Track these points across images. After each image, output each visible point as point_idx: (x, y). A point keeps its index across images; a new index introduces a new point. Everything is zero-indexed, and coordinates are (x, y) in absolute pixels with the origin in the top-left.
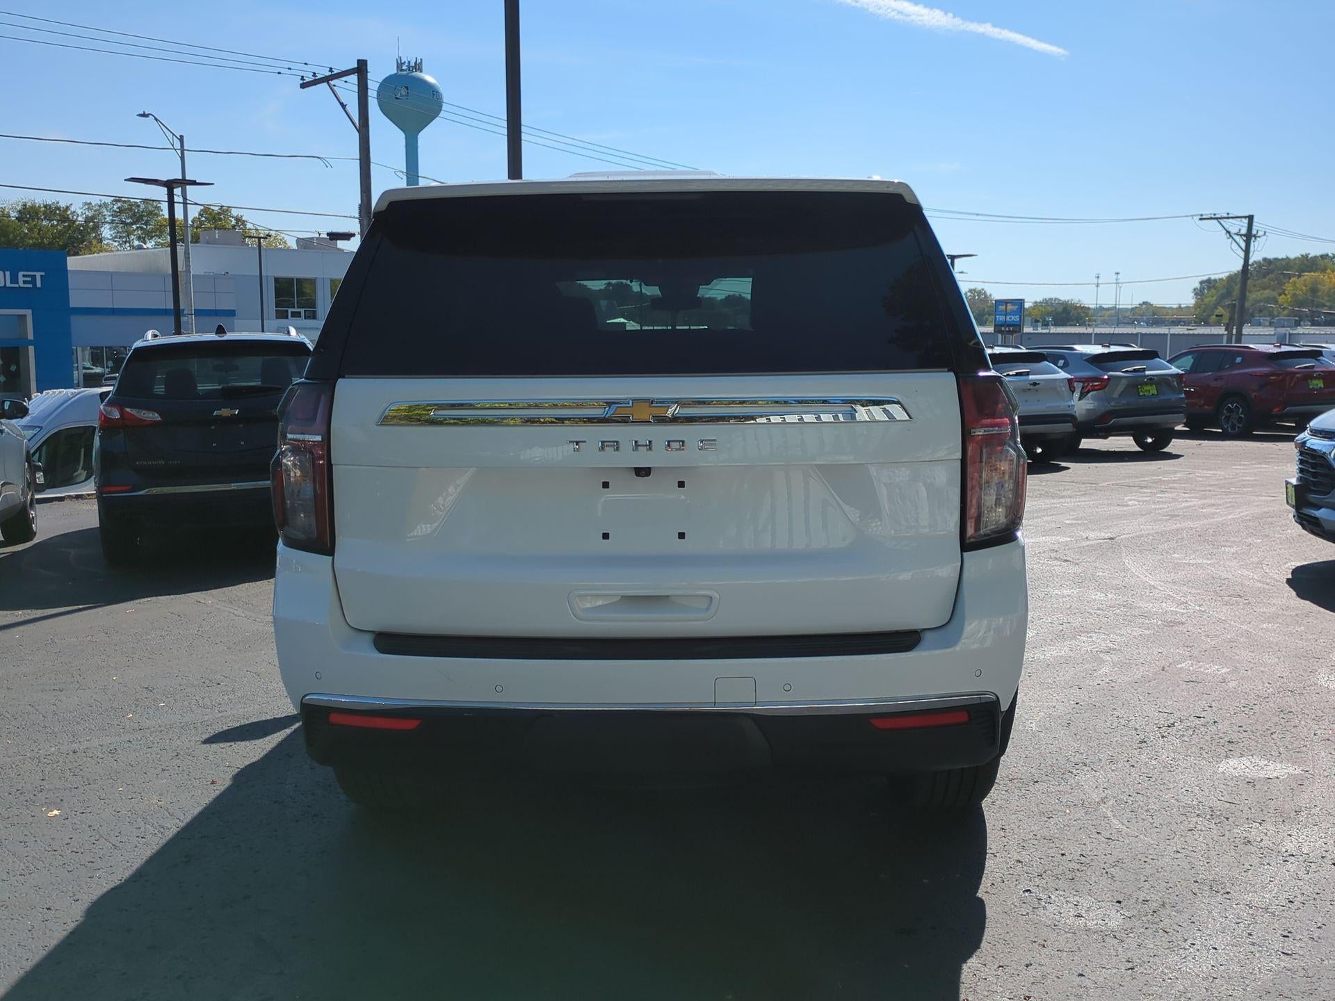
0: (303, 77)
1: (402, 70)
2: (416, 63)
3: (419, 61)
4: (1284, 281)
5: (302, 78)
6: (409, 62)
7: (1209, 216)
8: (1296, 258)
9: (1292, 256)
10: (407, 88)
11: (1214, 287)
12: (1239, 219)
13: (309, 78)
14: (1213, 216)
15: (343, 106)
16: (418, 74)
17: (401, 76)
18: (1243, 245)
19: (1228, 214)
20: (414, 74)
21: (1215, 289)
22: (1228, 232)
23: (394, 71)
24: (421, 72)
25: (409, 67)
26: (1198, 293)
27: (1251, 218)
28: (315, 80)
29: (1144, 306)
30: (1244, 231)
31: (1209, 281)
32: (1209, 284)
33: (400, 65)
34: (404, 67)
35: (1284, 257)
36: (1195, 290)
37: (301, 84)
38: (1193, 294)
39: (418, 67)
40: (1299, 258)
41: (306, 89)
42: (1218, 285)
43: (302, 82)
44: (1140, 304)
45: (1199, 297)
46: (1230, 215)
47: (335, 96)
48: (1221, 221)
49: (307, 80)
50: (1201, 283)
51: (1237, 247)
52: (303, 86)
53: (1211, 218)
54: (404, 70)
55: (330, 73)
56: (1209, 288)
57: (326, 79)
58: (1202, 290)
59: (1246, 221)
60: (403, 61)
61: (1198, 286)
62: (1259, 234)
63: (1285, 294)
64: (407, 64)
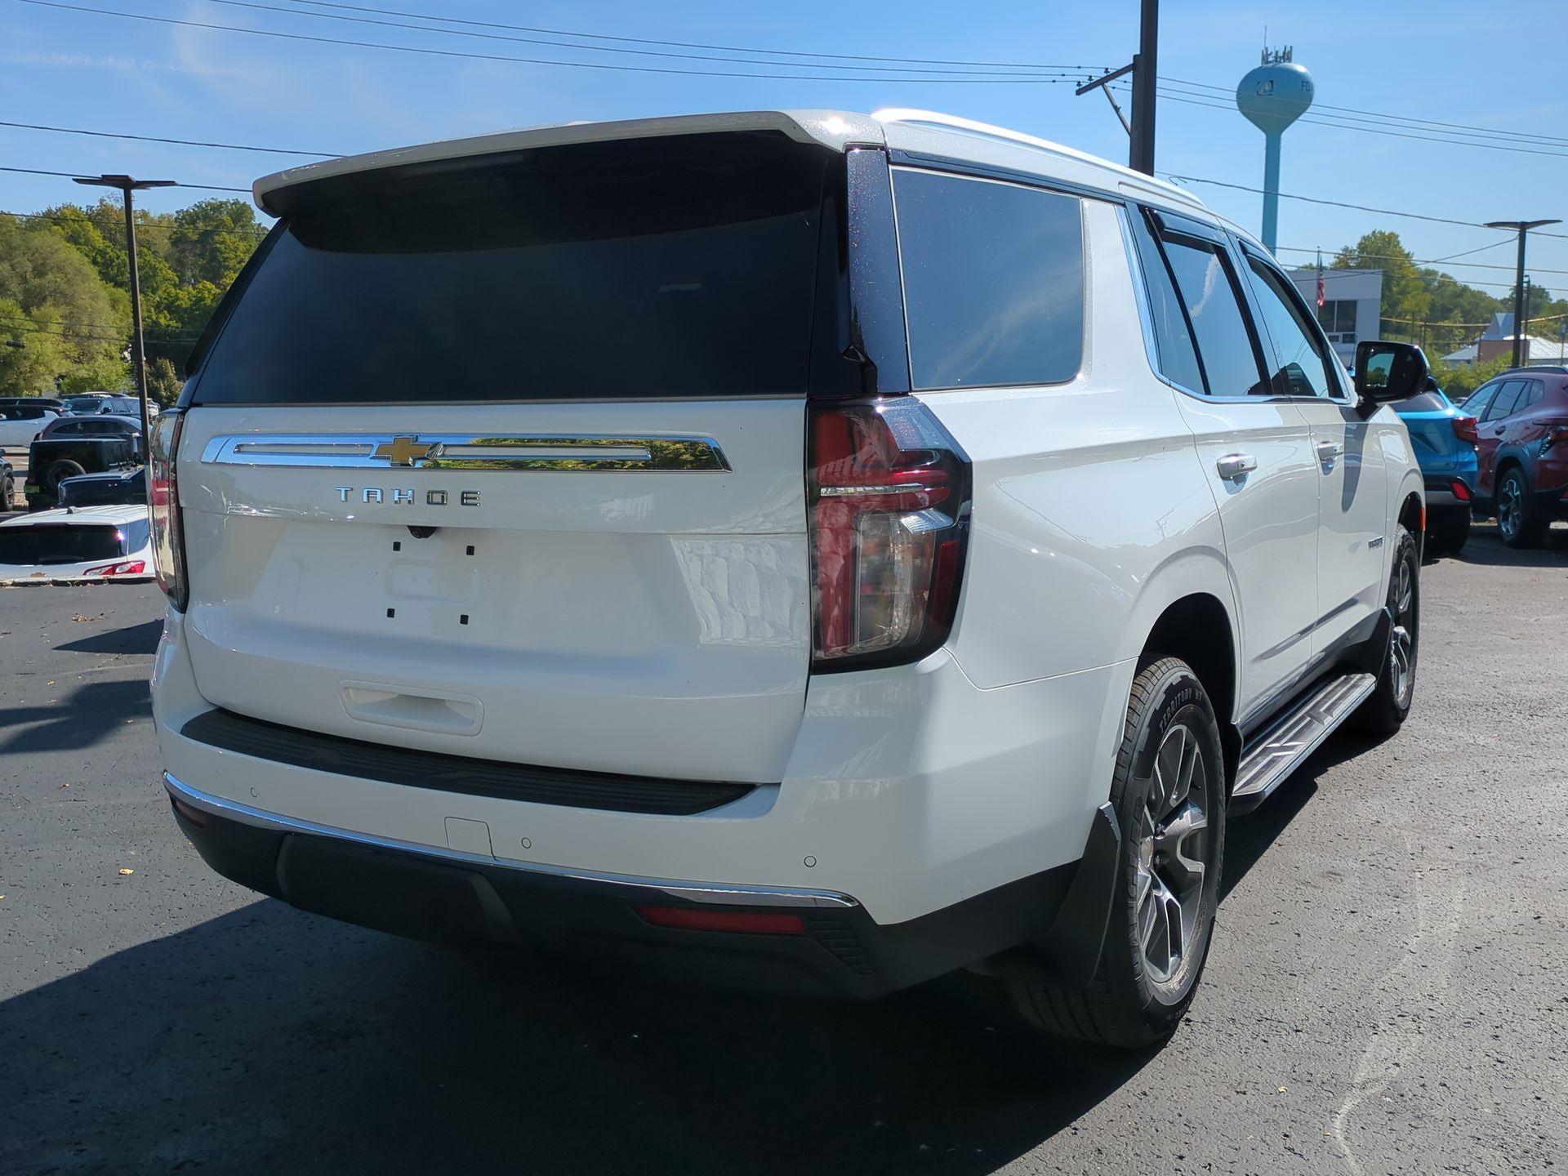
0: (1079, 82)
1: (1268, 62)
2: (1284, 53)
3: (1288, 49)
5: (1079, 84)
6: (1277, 52)
10: (1272, 82)
13: (1085, 82)
15: (1117, 109)
16: (1287, 65)
17: (1265, 69)
20: (1281, 65)
23: (1258, 64)
24: (1290, 61)
25: (1276, 57)
28: (1091, 84)
33: (1265, 58)
34: (1270, 59)
37: (1077, 91)
39: (1287, 56)
41: (1081, 95)
43: (1078, 88)
47: (1111, 100)
49: (1084, 85)
52: (1079, 93)
54: (1270, 62)
55: (1105, 75)
57: (1102, 82)
60: (1269, 53)
64: (1274, 55)
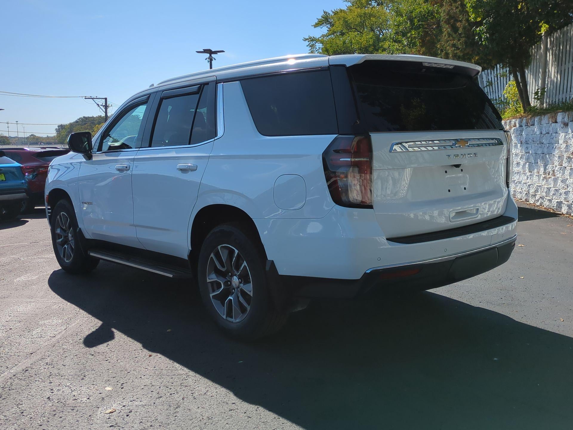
4: (93, 126)
7: (88, 97)
8: (96, 117)
9: (95, 116)
11: (64, 128)
12: (101, 99)
14: (90, 97)
18: (104, 110)
19: (96, 97)
21: (65, 129)
22: (98, 105)
26: (58, 131)
27: (106, 99)
29: (32, 136)
30: (104, 104)
31: (61, 126)
32: (61, 127)
35: (92, 116)
36: (56, 129)
38: (55, 131)
40: (97, 117)
42: (66, 127)
44: (30, 136)
45: (58, 132)
46: (97, 97)
48: (94, 99)
50: (58, 126)
51: (102, 111)
53: (89, 98)
56: (62, 129)
58: (59, 129)
59: (104, 100)
61: (57, 128)
62: (110, 106)
63: (94, 132)
